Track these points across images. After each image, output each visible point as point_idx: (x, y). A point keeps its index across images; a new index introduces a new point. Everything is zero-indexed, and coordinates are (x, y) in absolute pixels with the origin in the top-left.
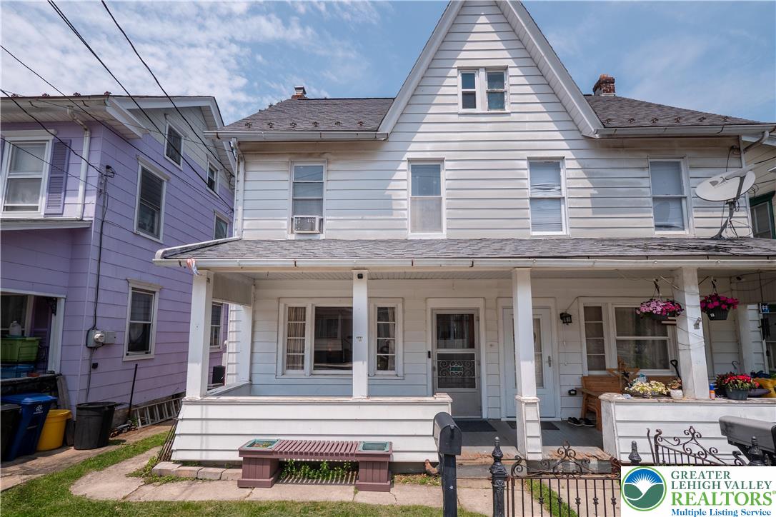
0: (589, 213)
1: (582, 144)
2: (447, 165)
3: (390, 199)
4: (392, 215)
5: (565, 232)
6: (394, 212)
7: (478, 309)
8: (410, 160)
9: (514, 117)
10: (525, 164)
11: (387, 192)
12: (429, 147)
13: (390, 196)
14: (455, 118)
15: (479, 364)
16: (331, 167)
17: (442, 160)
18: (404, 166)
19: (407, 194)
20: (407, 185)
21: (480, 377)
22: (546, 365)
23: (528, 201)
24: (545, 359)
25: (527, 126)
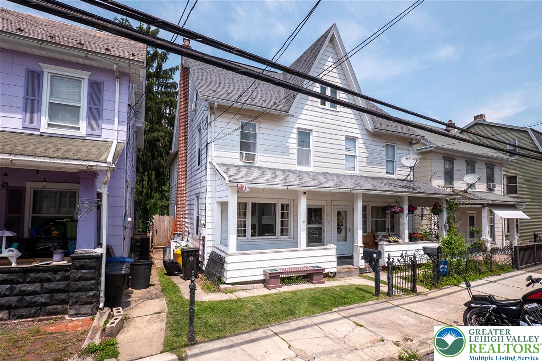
0: (365, 164)
1: (365, 132)
2: (314, 133)
3: (288, 147)
4: (289, 156)
5: (357, 172)
6: (291, 155)
7: (324, 206)
8: (298, 128)
9: (341, 114)
10: (344, 138)
11: (288, 144)
12: (307, 122)
13: (289, 146)
14: (317, 109)
15: (324, 232)
16: (261, 125)
17: (312, 130)
18: (295, 131)
19: (296, 146)
20: (296, 141)
21: (324, 238)
22: (348, 231)
23: (345, 156)
24: (348, 229)
25: (346, 120)
